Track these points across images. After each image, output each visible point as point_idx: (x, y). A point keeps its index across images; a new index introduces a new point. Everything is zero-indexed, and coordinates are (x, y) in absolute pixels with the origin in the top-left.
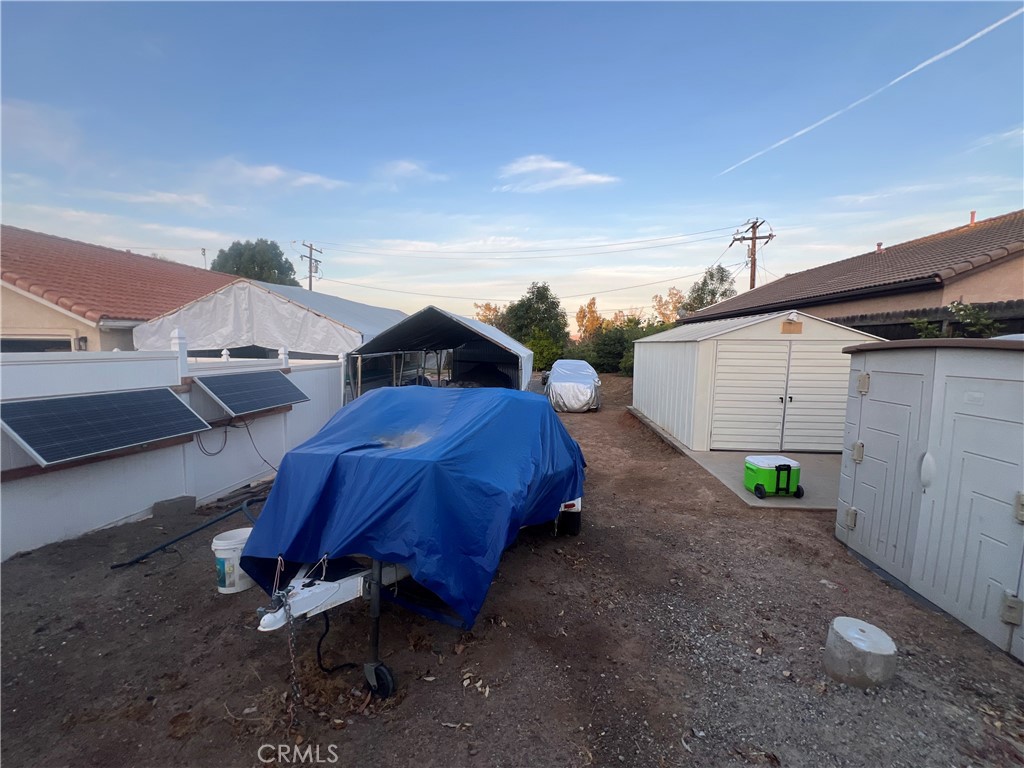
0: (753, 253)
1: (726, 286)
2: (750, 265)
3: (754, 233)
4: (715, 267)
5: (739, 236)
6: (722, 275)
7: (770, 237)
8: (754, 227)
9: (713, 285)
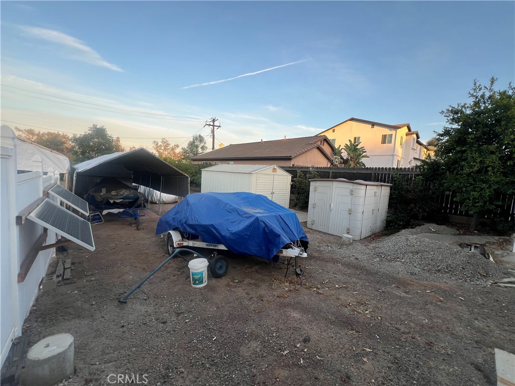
0: (213, 132)
1: (202, 144)
2: (212, 137)
3: (214, 123)
4: (198, 135)
5: (208, 123)
6: (201, 139)
7: (219, 126)
8: (214, 121)
9: (197, 143)
